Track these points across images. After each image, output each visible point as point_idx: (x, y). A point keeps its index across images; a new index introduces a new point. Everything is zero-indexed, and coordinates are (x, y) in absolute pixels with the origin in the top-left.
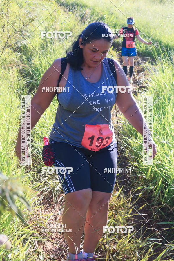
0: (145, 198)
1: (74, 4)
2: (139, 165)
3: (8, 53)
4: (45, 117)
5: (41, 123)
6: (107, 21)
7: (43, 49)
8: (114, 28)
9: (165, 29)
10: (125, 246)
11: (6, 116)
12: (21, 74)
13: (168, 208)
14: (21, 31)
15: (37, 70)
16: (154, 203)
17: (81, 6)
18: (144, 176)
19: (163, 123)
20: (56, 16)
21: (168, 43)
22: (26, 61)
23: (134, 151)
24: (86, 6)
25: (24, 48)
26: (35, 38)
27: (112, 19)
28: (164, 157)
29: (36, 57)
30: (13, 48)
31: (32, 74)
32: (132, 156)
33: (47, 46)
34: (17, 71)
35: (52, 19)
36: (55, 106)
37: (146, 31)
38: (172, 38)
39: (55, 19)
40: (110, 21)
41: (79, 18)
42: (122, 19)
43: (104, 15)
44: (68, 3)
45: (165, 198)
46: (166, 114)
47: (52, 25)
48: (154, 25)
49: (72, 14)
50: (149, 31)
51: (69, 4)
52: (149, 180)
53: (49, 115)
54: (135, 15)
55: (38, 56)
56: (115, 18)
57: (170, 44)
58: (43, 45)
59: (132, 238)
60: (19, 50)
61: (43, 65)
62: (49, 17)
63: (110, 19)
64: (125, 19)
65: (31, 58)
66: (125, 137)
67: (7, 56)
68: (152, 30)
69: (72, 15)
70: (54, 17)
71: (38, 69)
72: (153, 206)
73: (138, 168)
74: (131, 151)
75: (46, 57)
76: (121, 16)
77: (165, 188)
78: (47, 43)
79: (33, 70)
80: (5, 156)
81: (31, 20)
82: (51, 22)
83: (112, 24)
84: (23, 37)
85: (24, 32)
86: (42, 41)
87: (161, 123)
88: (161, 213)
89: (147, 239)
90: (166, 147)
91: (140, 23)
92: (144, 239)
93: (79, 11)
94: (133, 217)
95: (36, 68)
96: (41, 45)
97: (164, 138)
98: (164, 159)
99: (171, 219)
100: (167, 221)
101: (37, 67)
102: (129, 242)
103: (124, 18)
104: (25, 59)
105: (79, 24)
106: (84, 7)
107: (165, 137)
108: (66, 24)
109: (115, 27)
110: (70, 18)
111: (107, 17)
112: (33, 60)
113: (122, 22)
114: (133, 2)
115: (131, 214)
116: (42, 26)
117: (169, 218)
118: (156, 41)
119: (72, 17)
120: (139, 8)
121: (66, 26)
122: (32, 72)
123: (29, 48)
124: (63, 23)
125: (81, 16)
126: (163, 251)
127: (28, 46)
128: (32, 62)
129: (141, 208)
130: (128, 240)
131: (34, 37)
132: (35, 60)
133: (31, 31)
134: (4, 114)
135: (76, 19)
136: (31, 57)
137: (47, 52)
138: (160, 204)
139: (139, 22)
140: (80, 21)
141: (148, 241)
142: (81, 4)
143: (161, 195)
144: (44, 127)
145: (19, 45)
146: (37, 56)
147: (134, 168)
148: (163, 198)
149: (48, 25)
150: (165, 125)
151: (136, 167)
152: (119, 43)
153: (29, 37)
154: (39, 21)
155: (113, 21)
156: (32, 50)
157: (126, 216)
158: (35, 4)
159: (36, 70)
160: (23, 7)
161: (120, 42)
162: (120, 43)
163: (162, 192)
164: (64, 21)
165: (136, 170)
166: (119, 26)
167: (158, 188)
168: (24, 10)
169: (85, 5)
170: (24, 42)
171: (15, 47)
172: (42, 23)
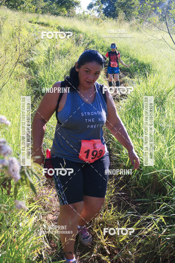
0: (124, 181)
2: (120, 155)
3: (20, 67)
7: (47, 65)
9: (141, 51)
10: (109, 217)
11: (17, 116)
12: (29, 84)
13: (142, 188)
14: (29, 50)
15: (42, 81)
16: (132, 185)
18: (124, 164)
19: (139, 123)
21: (143, 61)
22: (33, 74)
23: (116, 145)
24: (80, 32)
25: (31, 63)
26: (41, 56)
27: (100, 43)
28: (139, 150)
29: (41, 70)
30: (23, 64)
31: (38, 84)
32: (115, 149)
33: (50, 62)
34: (26, 81)
35: (54, 42)
37: (126, 52)
38: (146, 58)
39: (56, 41)
41: (75, 41)
43: (94, 39)
44: (66, 29)
45: (140, 181)
46: (141, 116)
47: (54, 46)
48: (132, 48)
50: (128, 52)
52: (127, 167)
55: (43, 70)
56: (103, 42)
57: (144, 63)
58: (47, 61)
59: (114, 212)
60: (28, 65)
61: (47, 77)
67: (18, 70)
68: (131, 52)
71: (42, 80)
72: (130, 187)
73: (120, 158)
74: (114, 145)
75: (49, 71)
76: (107, 40)
77: (140, 173)
78: (50, 60)
79: (39, 80)
80: (17, 147)
81: (37, 42)
82: (53, 44)
84: (31, 55)
85: (32, 51)
86: (46, 59)
87: (138, 124)
88: (136, 192)
89: (125, 212)
90: (141, 142)
92: (124, 212)
93: (75, 36)
94: (115, 195)
95: (41, 79)
96: (45, 62)
97: (139, 135)
98: (139, 151)
99: (144, 197)
100: (141, 198)
102: (112, 214)
103: (109, 42)
104: (33, 72)
105: (75, 46)
106: (78, 33)
107: (141, 134)
108: (65, 46)
109: (102, 48)
111: (96, 41)
112: (39, 73)
115: (114, 193)
117: (143, 196)
118: (134, 60)
122: (38, 82)
123: (36, 64)
124: (62, 45)
125: (76, 40)
126: (138, 221)
127: (35, 63)
129: (122, 188)
130: (112, 213)
131: (39, 55)
132: (41, 74)
134: (16, 115)
135: (73, 42)
136: (37, 71)
137: (50, 67)
138: (136, 185)
139: (121, 45)
140: (75, 43)
141: (126, 213)
142: (76, 31)
143: (136, 178)
145: (28, 61)
147: (117, 158)
148: (138, 181)
149: (51, 46)
150: (140, 125)
151: (118, 157)
153: (36, 55)
154: (44, 43)
156: (38, 66)
157: (110, 195)
159: (41, 80)
160: (31, 32)
163: (138, 176)
164: (63, 43)
165: (118, 159)
166: (106, 47)
167: (134, 173)
168: (32, 34)
170: (32, 59)
171: (25, 63)
172: (46, 45)
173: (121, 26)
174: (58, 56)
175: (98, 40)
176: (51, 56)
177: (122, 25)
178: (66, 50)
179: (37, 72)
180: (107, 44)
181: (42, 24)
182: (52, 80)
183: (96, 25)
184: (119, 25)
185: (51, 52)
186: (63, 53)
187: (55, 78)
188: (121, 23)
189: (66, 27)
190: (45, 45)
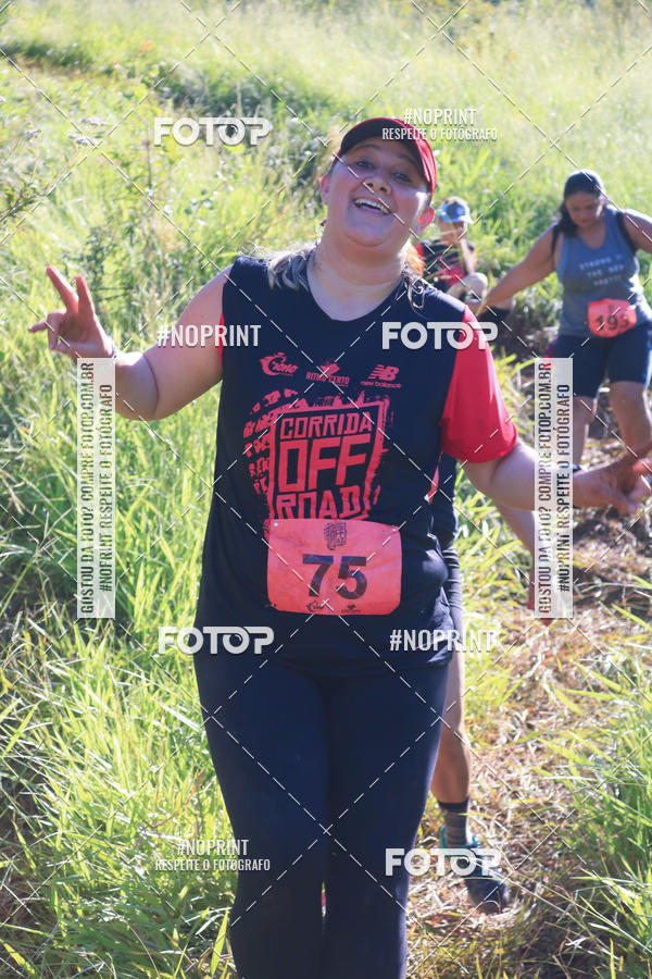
1: (256, 95)
4: (109, 766)
5: (86, 805)
6: (451, 186)
8: (490, 222)
15: (54, 486)
17: (295, 104)
20: (156, 168)
24: (323, 103)
27: (475, 176)
29: (42, 407)
31: (20, 510)
35: (129, 188)
36: (166, 699)
39: (150, 185)
40: (468, 182)
41: (290, 178)
42: (539, 173)
44: (214, 87)
47: (132, 218)
49: (245, 154)
51: (222, 91)
53: (132, 751)
54: (609, 145)
55: (54, 401)
56: (496, 167)
62: (112, 171)
63: (464, 175)
64: (552, 172)
65: (12, 416)
66: (594, 877)
69: (249, 158)
70: (142, 176)
71: (54, 481)
76: (528, 154)
79: (30, 484)
81: (17, 203)
82: (122, 202)
83: (480, 199)
91: (641, 189)
95: (41, 471)
101: (52, 470)
103: (546, 162)
105: (289, 208)
106: (309, 110)
108: (214, 212)
109: (495, 216)
110: (235, 177)
111: (446, 160)
112: (26, 425)
113: (539, 186)
114: (597, 71)
116: (74, 227)
119: (249, 174)
120: (633, 101)
121: (212, 225)
122: (21, 497)
124: (194, 209)
128: (19, 435)
131: (24, 290)
132: (41, 430)
133: (7, 259)
135: (273, 179)
139: (634, 185)
140: (293, 189)
142: (291, 94)
144: (102, 826)
146: (48, 400)
149: (110, 219)
152: (526, 310)
154: (51, 196)
155: (484, 181)
156: (20, 371)
158: (28, 98)
159: (44, 482)
161: (533, 306)
162: (531, 311)
164: (203, 193)
166: (523, 208)
169: (314, 94)
172: (71, 211)
173: (627, 43)
174: (169, 289)
175: (460, 157)
176: (109, 294)
177: (633, 34)
178: (227, 248)
179: (9, 422)
180: (531, 179)
181: (35, 55)
182: (126, 477)
183: (442, 43)
184: (611, 34)
185: (109, 266)
186: (202, 271)
187: (154, 459)
188: (626, 15)
189: (218, 72)
190: (64, 213)
